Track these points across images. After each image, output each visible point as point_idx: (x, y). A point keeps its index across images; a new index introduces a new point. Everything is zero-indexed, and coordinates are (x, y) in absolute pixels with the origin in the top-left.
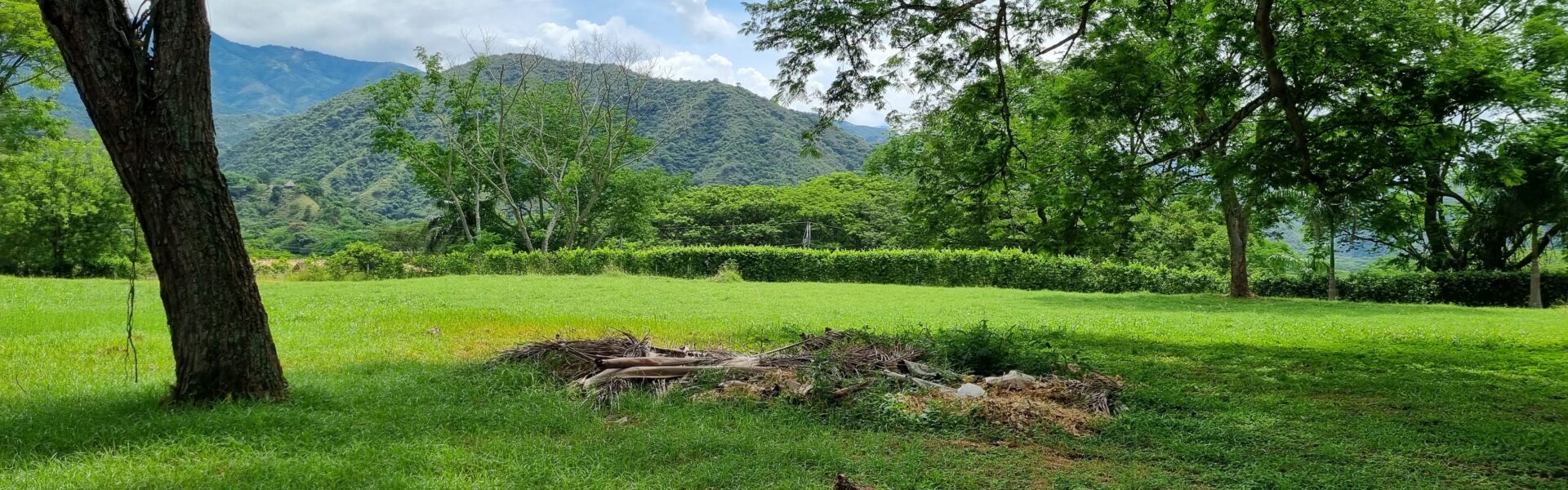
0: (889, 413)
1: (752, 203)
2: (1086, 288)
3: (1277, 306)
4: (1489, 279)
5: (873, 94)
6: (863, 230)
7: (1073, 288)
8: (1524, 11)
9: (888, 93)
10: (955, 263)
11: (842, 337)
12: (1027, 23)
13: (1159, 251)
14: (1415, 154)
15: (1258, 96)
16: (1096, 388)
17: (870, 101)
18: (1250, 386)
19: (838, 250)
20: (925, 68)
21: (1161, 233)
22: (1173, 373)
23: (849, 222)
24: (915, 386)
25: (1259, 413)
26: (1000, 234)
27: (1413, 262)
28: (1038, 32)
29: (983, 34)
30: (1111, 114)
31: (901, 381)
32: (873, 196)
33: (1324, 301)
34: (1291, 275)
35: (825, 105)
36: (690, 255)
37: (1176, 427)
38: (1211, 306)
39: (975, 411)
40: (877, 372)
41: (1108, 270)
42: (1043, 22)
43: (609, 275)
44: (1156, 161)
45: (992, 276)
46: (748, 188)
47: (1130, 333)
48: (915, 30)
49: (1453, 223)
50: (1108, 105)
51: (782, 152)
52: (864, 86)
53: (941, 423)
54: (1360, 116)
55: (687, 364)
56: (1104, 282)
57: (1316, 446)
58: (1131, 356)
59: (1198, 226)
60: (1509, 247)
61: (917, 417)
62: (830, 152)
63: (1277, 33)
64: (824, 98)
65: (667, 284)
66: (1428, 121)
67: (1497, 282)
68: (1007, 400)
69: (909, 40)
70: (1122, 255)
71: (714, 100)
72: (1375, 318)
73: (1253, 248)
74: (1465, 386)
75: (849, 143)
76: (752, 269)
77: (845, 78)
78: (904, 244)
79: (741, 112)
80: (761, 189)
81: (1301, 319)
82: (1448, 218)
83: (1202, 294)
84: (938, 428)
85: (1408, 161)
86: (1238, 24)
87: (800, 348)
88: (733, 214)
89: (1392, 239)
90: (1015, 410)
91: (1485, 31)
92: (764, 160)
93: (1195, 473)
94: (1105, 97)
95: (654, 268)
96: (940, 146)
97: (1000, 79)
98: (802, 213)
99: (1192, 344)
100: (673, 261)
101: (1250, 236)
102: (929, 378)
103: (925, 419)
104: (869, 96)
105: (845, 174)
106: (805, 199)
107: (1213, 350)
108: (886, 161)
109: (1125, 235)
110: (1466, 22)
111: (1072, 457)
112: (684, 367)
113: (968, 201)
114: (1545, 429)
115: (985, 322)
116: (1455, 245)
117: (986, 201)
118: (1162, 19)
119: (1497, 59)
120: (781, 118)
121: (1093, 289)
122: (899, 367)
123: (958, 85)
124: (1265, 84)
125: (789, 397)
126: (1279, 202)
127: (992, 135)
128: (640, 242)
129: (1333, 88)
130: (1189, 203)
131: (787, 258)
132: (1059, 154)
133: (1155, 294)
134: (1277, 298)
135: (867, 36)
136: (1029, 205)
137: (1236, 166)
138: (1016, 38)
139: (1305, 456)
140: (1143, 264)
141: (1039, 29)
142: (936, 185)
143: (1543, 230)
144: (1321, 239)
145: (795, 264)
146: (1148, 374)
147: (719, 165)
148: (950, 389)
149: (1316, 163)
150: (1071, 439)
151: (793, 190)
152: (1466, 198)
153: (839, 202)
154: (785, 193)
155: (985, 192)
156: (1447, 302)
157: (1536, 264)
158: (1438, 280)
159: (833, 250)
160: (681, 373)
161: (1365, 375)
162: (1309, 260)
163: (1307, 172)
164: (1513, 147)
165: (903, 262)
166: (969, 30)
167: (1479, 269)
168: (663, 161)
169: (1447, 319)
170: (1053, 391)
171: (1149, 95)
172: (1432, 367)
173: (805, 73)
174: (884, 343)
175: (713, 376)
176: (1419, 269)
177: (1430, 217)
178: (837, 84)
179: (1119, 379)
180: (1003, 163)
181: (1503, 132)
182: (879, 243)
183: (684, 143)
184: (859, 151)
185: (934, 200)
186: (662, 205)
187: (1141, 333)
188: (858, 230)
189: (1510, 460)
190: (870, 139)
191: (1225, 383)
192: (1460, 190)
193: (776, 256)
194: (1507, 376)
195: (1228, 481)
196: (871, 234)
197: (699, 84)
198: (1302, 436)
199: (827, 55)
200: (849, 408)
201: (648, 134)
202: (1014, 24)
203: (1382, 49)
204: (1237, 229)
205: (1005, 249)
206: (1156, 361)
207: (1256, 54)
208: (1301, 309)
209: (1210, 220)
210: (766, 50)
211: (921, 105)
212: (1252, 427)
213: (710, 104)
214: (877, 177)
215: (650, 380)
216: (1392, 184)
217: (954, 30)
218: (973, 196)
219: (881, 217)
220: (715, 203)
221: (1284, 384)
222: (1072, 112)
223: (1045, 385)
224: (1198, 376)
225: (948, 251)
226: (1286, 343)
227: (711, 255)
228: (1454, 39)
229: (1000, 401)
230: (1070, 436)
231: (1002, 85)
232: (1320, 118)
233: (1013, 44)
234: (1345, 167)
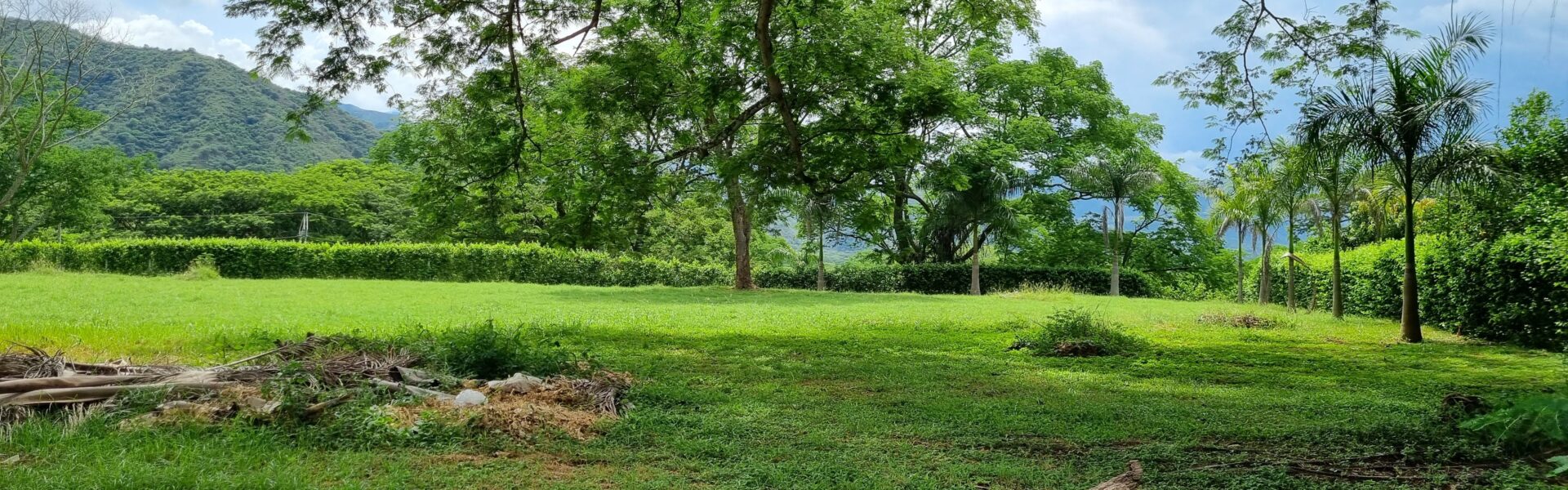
0: (373, 429)
1: (236, 190)
2: (603, 283)
3: (775, 297)
4: (941, 271)
5: (372, 75)
6: (370, 222)
7: (591, 282)
8: (969, 41)
9: (391, 76)
10: (470, 257)
11: (327, 343)
12: (541, 12)
13: (673, 245)
14: (888, 160)
15: (758, 100)
16: (603, 387)
17: (369, 83)
18: (749, 376)
19: (338, 243)
20: (431, 51)
21: (675, 228)
22: (681, 366)
23: (354, 213)
24: (408, 395)
25: (756, 404)
26: (513, 228)
27: (885, 256)
28: (552, 23)
29: (495, 20)
30: (625, 111)
31: (392, 390)
32: (382, 186)
33: (814, 291)
34: (788, 268)
35: (315, 83)
36: (153, 249)
37: (680, 423)
38: (718, 299)
39: (473, 420)
40: (363, 381)
41: (625, 264)
42: (558, 12)
43: (40, 273)
44: (667, 159)
45: (509, 270)
46: (232, 174)
47: (642, 326)
48: (420, 9)
49: (915, 221)
50: (623, 101)
51: (275, 135)
52: (362, 66)
53: (434, 436)
54: (842, 124)
55: (117, 383)
56: (620, 276)
57: (805, 433)
58: (642, 350)
59: (707, 222)
60: (957, 243)
61: (406, 431)
62: (333, 137)
63: (776, 42)
64: (313, 75)
65: (120, 283)
66: (898, 131)
67: (949, 273)
68: (509, 406)
69: (414, 18)
70: (638, 250)
71: (190, 73)
72: (854, 306)
73: (756, 243)
74: (925, 367)
75: (356, 128)
76: (230, 265)
77: (338, 55)
78: (415, 238)
79: (225, 87)
80: (248, 174)
81: (794, 309)
82: (911, 217)
83: (710, 287)
84: (430, 441)
85: (881, 167)
86: (742, 30)
87: (273, 358)
88: (212, 202)
89: (868, 235)
90: (518, 416)
91: (940, 57)
92: (253, 143)
93: (696, 471)
94: (619, 93)
95: (103, 264)
96: (450, 134)
97: (513, 67)
98: (298, 202)
99: (700, 336)
100: (130, 255)
101: (753, 232)
102: (425, 386)
103: (415, 433)
104: (368, 77)
105: (349, 161)
106: (302, 188)
107: (718, 342)
108: (395, 149)
109: (641, 231)
110: (926, 48)
111: (575, 463)
112: (114, 387)
113: (479, 193)
114: (985, 404)
115: (491, 321)
116: (916, 241)
117: (499, 194)
118: (672, 19)
119: (949, 80)
120: (275, 97)
121: (610, 283)
122: (391, 375)
123: (469, 71)
124: (766, 89)
125: (249, 417)
126: (777, 201)
127: (506, 126)
128: (86, 234)
129: (822, 97)
130: (698, 200)
131: (277, 252)
132: (574, 148)
133: (668, 287)
134: (776, 289)
135: (365, 11)
136: (547, 200)
137: (740, 166)
138: (530, 26)
139: (796, 445)
140: (657, 258)
141: (554, 19)
142: (444, 176)
143: (981, 228)
144: (812, 235)
145: (287, 260)
146: (656, 369)
147: (196, 147)
148: (449, 396)
149: (808, 165)
150: (575, 443)
151: (288, 177)
152: (925, 200)
153: (342, 191)
154: (276, 181)
155: (497, 184)
156: (910, 291)
157: (976, 258)
158: (904, 271)
159: (332, 243)
160: (105, 396)
161: (846, 361)
162: (802, 254)
163: (801, 174)
164: (961, 157)
165: (414, 256)
166: (480, 13)
167: (934, 262)
168: (122, 140)
169: (911, 306)
170: (559, 393)
171: (662, 93)
172: (899, 350)
173: (290, 46)
174: (376, 349)
175: (151, 397)
176: (889, 263)
177: (898, 216)
178: (328, 61)
179: (628, 376)
180: (516, 155)
181: (952, 144)
182: (388, 236)
183: (150, 119)
184: (368, 137)
185: (442, 192)
186: (117, 190)
187: (653, 326)
188: (364, 222)
189: (961, 435)
190: (380, 126)
191: (728, 374)
192: (920, 193)
193: (264, 250)
194: (956, 357)
195: (726, 477)
196: (379, 226)
197: (170, 53)
198: (793, 424)
199: (317, 27)
200: (325, 426)
201: (102, 107)
202: (528, 11)
203: (862, 64)
204: (741, 225)
205: (523, 243)
206: (665, 355)
207: (758, 61)
208: (795, 299)
209: (717, 217)
210: (240, 17)
211: (429, 91)
212: (749, 418)
213: (184, 77)
214: (385, 165)
215: (61, 406)
216: (869, 187)
217: (464, 12)
218: (485, 189)
219: (390, 208)
220: (187, 189)
221: (780, 373)
222: (587, 105)
223: (551, 387)
224: (706, 368)
225: (463, 245)
226: (782, 332)
227: (180, 249)
228: (917, 63)
229: (502, 407)
230: (574, 441)
231: (515, 75)
232: (812, 124)
233: (526, 33)
234: (832, 169)
